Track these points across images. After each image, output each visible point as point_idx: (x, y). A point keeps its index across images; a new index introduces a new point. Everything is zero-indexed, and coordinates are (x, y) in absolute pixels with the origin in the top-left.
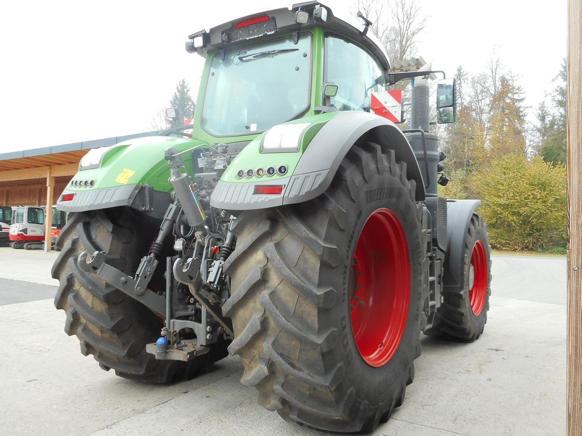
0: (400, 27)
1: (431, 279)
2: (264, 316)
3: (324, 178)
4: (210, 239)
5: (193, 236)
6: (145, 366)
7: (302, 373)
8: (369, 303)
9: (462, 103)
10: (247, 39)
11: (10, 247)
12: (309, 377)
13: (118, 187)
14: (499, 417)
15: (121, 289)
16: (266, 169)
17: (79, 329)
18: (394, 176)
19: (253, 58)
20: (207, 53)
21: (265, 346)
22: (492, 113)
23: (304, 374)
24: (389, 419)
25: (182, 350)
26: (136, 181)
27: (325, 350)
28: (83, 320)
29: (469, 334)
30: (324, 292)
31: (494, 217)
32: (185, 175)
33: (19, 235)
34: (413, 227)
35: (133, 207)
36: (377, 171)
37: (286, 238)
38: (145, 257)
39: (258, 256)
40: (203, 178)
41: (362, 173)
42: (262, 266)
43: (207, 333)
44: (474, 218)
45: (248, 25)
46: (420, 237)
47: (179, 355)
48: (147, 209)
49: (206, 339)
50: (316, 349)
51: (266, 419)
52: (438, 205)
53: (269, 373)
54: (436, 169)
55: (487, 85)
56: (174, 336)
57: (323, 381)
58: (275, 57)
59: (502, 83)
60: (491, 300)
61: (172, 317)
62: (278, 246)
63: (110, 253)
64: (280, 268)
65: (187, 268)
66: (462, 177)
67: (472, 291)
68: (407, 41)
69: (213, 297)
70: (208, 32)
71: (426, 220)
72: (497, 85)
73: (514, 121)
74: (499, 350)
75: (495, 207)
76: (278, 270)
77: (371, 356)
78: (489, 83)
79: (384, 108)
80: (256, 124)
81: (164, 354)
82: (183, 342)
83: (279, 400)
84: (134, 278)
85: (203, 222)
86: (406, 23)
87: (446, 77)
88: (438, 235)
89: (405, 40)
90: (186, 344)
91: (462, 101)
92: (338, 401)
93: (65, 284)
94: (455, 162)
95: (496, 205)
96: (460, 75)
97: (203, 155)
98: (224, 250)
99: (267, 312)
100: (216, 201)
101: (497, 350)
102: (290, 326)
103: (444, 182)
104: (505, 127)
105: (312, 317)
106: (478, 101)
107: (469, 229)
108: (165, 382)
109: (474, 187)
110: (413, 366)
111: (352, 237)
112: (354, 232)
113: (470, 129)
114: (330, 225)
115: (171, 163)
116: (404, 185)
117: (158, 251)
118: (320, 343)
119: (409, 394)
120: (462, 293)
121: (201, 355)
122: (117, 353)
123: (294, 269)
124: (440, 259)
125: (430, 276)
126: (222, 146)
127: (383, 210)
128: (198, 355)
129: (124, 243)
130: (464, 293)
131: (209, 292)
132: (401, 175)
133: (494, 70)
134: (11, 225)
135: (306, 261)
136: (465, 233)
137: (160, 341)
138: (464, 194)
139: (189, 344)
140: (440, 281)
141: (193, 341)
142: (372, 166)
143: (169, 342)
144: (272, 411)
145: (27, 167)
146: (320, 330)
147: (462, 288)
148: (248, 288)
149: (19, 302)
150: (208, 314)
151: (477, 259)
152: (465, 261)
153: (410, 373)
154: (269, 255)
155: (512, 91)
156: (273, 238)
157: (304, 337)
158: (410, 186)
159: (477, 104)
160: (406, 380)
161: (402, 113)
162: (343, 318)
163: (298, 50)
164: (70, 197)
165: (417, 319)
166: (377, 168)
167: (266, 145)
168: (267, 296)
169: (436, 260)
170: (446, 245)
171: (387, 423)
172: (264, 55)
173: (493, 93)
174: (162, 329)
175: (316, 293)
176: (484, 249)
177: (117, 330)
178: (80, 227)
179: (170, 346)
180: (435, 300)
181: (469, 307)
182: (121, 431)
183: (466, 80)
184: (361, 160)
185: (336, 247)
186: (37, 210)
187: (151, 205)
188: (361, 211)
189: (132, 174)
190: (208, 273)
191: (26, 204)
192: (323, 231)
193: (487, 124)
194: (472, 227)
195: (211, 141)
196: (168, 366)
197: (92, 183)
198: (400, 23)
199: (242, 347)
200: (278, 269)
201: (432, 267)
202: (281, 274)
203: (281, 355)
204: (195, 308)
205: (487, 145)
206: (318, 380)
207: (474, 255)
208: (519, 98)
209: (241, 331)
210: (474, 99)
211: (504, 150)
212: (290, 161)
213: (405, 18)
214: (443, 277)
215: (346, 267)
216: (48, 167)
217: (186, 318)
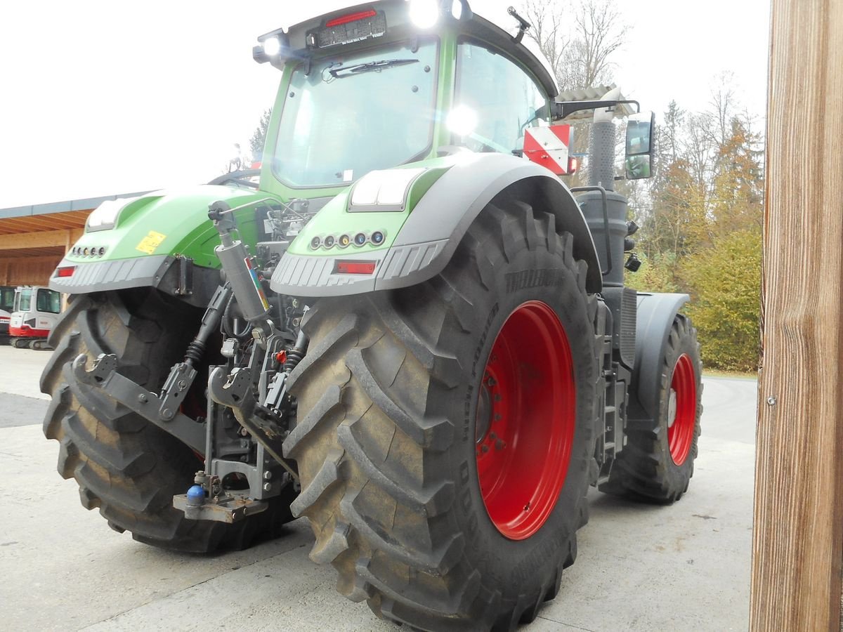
0: (587, 42)
1: (608, 409)
2: (343, 460)
3: (440, 251)
4: (274, 340)
5: (250, 335)
6: (175, 528)
7: (398, 547)
8: (512, 444)
9: (675, 156)
10: (344, 43)
11: (9, 344)
12: (409, 555)
13: (139, 258)
14: (701, 620)
15: (138, 411)
16: (354, 236)
17: (78, 470)
18: (553, 253)
19: (351, 72)
20: (285, 63)
21: (344, 504)
22: (717, 171)
23: (401, 550)
24: (535, 618)
25: (225, 506)
26: (167, 250)
27: (434, 514)
28: (83, 457)
29: (666, 492)
30: (435, 425)
31: (716, 321)
32: (239, 242)
33: (23, 328)
34: (581, 330)
35: (161, 289)
36: (525, 245)
37: (379, 342)
38: (177, 365)
39: (338, 369)
40: (269, 248)
41: (501, 247)
42: (341, 383)
43: (265, 481)
44: (678, 321)
45: (345, 23)
46: (592, 346)
47: (220, 514)
48: (182, 292)
49: (263, 490)
50: (419, 512)
51: (350, 613)
52: (622, 299)
53: (349, 545)
54: (622, 246)
55: (711, 129)
56: (214, 484)
57: (429, 561)
58: (383, 71)
59: (733, 128)
60: (701, 442)
61: (214, 455)
62: (367, 354)
63: (125, 357)
64: (368, 388)
65: (230, 382)
66: (671, 262)
67: (673, 427)
68: (597, 62)
69: (271, 427)
70: (286, 31)
71: (604, 322)
72: (726, 130)
73: (749, 182)
74: (708, 518)
75: (720, 306)
76: (366, 390)
77: (510, 524)
78: (715, 127)
79: (544, 152)
80: (352, 171)
81: (197, 511)
82: (228, 494)
83: (365, 586)
84: (159, 395)
85: (263, 314)
86: (596, 36)
87: (640, 111)
88: (621, 344)
89: (594, 60)
90: (233, 496)
91: (674, 153)
92: (453, 591)
93: (58, 401)
94: (662, 240)
95: (720, 303)
96: (672, 114)
97: (271, 214)
98: (292, 358)
99: (347, 454)
100: (278, 282)
101: (706, 518)
102: (380, 475)
103: (634, 266)
104: (735, 191)
105: (416, 463)
106: (698, 152)
107: (670, 337)
108: (205, 551)
109: (688, 277)
110: (575, 539)
111: (482, 343)
112: (484, 336)
113: (685, 192)
114: (447, 323)
115: (218, 224)
116: (568, 267)
117: (197, 356)
118: (425, 503)
119: (570, 580)
120: (656, 431)
121: (255, 514)
122: (132, 508)
123: (389, 390)
124: (623, 380)
125: (608, 405)
126: (299, 202)
127: (534, 303)
128: (250, 514)
129: (147, 343)
130: (660, 431)
131: (265, 420)
132: (564, 253)
133: (722, 109)
134: (13, 314)
135: (408, 377)
136: (663, 342)
137: (193, 491)
138: (673, 287)
139: (237, 498)
140: (623, 412)
141: (244, 493)
142: (518, 237)
143: (207, 493)
144: (355, 602)
145: (38, 230)
146: (427, 483)
147: (656, 424)
148: (320, 414)
149: (9, 426)
150: (266, 453)
151: (681, 382)
152: (663, 383)
153: (570, 550)
154: (352, 367)
155: (748, 139)
156: (361, 341)
157: (400, 493)
158: (578, 268)
159: (697, 156)
160: (564, 560)
161: (570, 160)
162: (465, 465)
163: (417, 61)
164: (68, 272)
165: (583, 468)
166: (526, 239)
167: (357, 201)
168: (348, 429)
169: (618, 381)
170: (634, 360)
171: (532, 624)
172: (368, 68)
173: (720, 141)
174: (196, 474)
175: (421, 426)
176: (692, 367)
177: (133, 472)
178: (82, 317)
179: (207, 499)
180: (613, 441)
181: (667, 452)
182: (131, 624)
183: (681, 122)
184: (499, 227)
185: (455, 358)
186: (50, 293)
187: (189, 286)
188: (497, 304)
189: (161, 240)
190: (268, 390)
191: (35, 284)
192: (436, 332)
193: (709, 187)
194: (675, 334)
195: (285, 195)
196: (211, 529)
197: (101, 251)
198: (588, 36)
199: (310, 504)
200: (364, 387)
201: (610, 390)
202: (370, 397)
203: (367, 519)
204: (251, 443)
205: (710, 216)
206: (422, 558)
207: (677, 374)
208: (757, 150)
209: (309, 481)
210: (693, 150)
211: (733, 225)
212: (390, 224)
213: (595, 29)
214: (627, 408)
215: (471, 388)
216: (68, 231)
217: (236, 457)
